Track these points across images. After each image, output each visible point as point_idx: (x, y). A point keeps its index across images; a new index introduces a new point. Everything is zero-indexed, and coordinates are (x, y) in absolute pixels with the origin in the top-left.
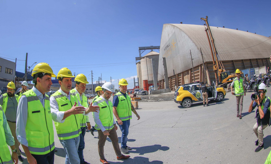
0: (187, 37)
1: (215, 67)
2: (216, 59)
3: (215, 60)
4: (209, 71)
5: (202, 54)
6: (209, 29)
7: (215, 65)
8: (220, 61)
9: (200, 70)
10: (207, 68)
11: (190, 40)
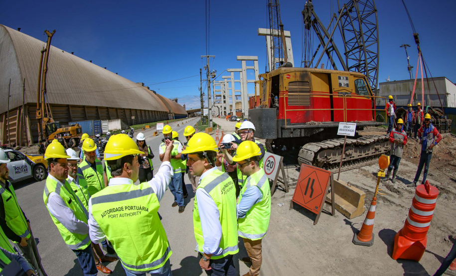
0: (14, 56)
1: (39, 114)
2: (43, 100)
3: (40, 102)
4: (30, 119)
5: (24, 90)
6: (47, 51)
7: (39, 109)
8: (47, 104)
9: (17, 116)
10: (28, 113)
11: (16, 61)
